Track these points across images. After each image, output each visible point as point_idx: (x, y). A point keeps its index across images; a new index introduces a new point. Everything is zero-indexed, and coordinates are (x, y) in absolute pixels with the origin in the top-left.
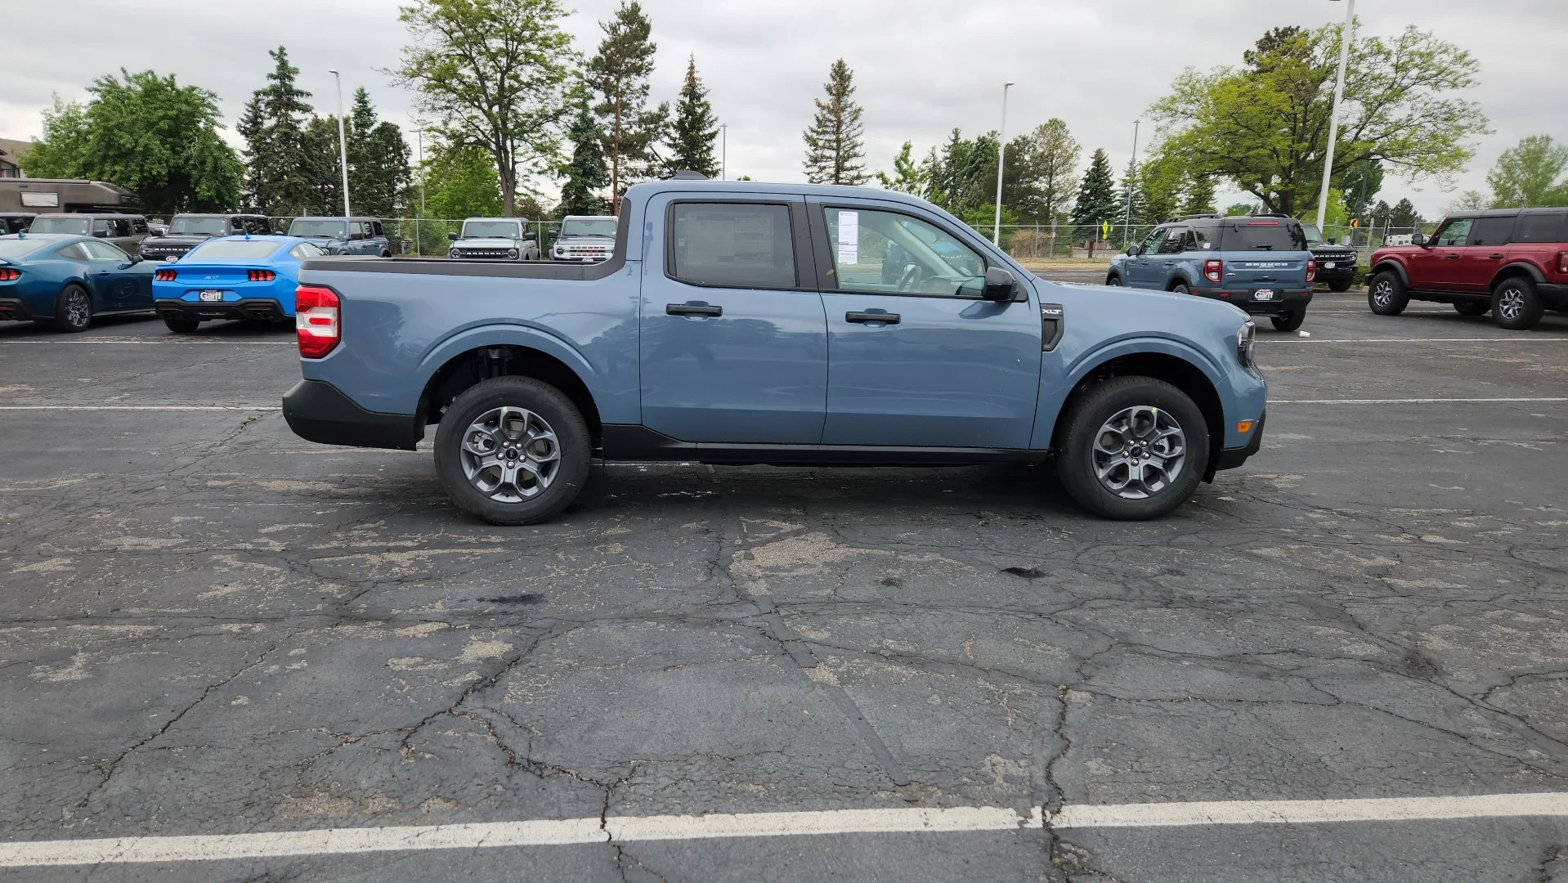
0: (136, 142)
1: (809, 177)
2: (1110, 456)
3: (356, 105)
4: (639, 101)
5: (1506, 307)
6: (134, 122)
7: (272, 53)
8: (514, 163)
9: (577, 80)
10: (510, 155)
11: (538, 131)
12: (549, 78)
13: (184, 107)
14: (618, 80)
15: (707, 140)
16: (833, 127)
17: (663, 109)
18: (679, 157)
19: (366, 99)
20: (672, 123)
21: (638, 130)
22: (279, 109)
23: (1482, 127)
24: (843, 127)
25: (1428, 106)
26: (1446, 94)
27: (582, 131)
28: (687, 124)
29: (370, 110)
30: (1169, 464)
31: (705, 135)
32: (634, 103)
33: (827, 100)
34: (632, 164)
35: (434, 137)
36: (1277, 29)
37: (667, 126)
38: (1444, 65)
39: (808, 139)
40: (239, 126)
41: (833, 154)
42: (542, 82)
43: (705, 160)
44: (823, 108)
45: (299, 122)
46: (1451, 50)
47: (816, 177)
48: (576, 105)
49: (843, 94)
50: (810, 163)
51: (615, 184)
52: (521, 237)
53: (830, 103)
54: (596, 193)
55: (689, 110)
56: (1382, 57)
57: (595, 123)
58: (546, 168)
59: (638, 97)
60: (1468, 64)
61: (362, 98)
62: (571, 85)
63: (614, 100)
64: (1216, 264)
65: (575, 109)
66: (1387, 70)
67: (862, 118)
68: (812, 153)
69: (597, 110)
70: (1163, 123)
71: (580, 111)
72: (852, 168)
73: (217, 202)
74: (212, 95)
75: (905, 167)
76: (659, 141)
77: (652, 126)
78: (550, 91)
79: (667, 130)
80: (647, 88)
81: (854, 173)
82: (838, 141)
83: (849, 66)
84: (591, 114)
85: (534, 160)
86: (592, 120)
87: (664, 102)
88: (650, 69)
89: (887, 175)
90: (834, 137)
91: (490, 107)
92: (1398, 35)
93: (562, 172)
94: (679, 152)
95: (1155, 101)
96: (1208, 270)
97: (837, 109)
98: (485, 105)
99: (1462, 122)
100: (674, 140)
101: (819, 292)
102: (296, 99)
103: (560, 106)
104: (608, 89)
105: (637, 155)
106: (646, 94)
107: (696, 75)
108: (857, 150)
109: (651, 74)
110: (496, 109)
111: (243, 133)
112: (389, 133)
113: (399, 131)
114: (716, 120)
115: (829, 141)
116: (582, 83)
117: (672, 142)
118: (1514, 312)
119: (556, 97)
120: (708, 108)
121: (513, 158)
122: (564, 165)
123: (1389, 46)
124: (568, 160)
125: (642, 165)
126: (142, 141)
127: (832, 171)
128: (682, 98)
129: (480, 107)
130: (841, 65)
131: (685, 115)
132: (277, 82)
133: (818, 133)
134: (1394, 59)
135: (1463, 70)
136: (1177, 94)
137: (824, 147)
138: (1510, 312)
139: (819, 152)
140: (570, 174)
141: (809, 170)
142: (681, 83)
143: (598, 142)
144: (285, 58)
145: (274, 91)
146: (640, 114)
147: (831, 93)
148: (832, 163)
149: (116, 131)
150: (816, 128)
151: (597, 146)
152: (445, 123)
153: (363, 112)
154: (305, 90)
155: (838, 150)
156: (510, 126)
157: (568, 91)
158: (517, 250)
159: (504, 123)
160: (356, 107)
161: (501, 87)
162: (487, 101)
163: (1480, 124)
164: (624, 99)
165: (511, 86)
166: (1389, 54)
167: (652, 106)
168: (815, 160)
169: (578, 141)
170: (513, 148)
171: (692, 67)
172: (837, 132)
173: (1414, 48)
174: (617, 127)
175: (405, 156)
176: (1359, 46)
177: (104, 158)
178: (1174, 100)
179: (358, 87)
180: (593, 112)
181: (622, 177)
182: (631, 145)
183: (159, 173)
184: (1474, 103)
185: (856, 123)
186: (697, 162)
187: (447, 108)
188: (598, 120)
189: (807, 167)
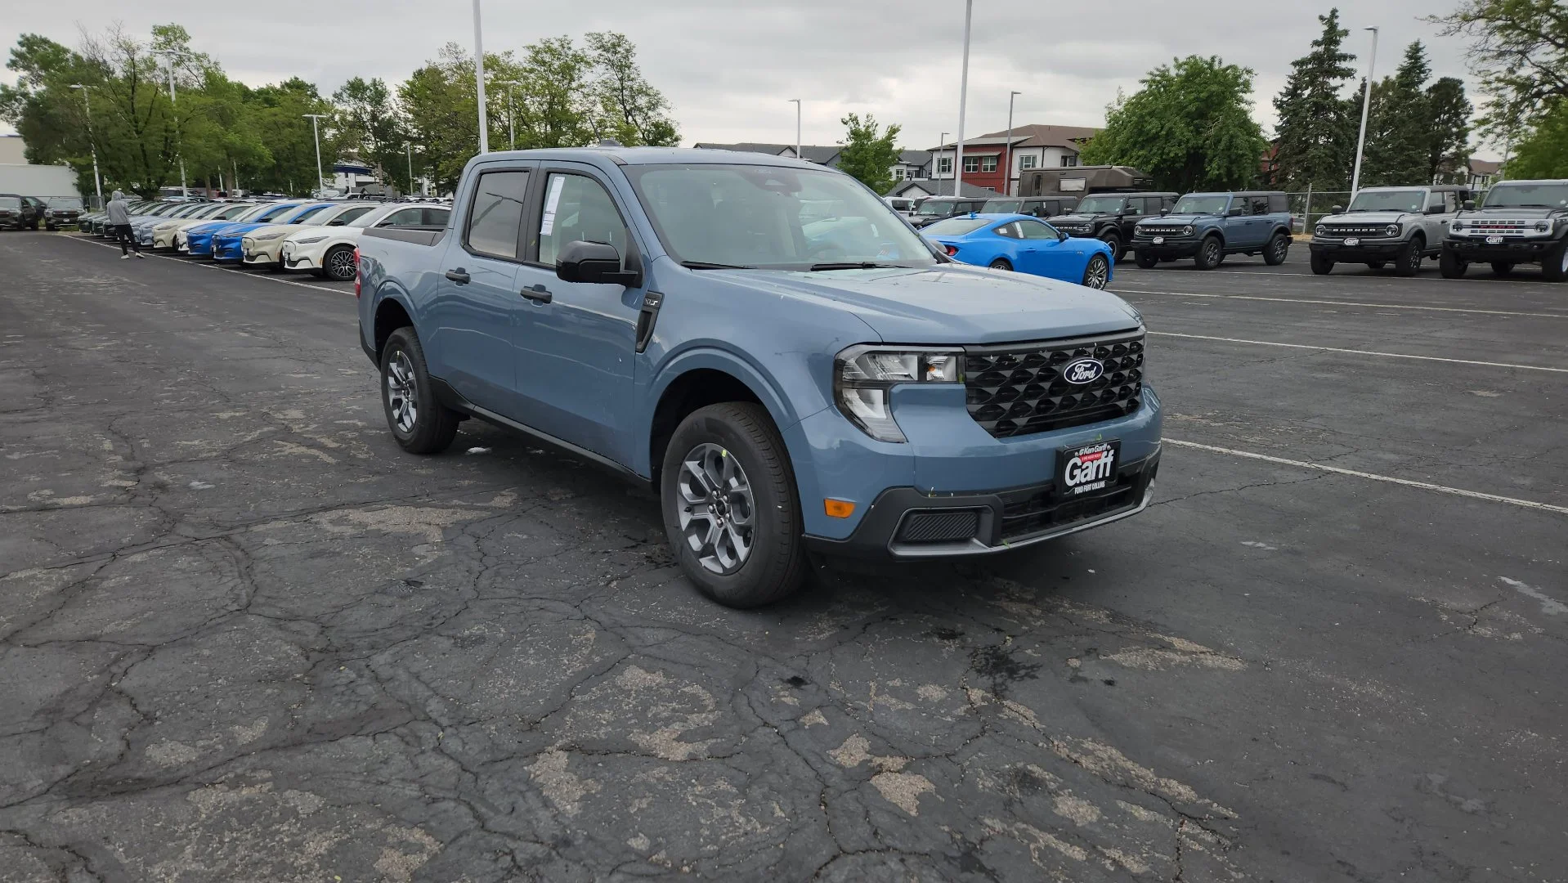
0: (1162, 128)
3: (1406, 62)
6: (1166, 108)
7: (1322, 18)
13: (1214, 88)
22: (1317, 77)
29: (1422, 66)
35: (1496, 89)
40: (1275, 101)
45: (1335, 89)
52: (1425, 209)
61: (1415, 53)
73: (1225, 180)
74: (1249, 72)
102: (1338, 64)
111: (1279, 107)
112: (1448, 90)
113: (1460, 86)
126: (1168, 126)
132: (1321, 49)
144: (1336, 21)
145: (1316, 57)
149: (1147, 118)
152: (1513, 71)
153: (1413, 70)
154: (1349, 52)
158: (1399, 225)
160: (1405, 64)
175: (1463, 116)
177: (1134, 144)
179: (1413, 41)
183: (1176, 154)
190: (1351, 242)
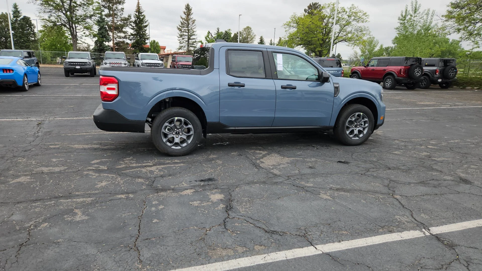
1: (179, 41)
2: (350, 127)
3: (13, 9)
4: (121, 13)
8: (76, 32)
9: (98, 5)
10: (75, 30)
11: (85, 22)
12: (87, 3)
14: (113, 5)
15: (145, 27)
16: (186, 25)
17: (130, 16)
18: (135, 33)
19: (17, 7)
20: (132, 21)
21: (121, 23)
23: (369, 34)
24: (190, 25)
25: (356, 27)
26: (360, 24)
27: (100, 22)
28: (137, 22)
29: (19, 11)
30: (364, 129)
31: (144, 26)
32: (119, 14)
33: (184, 16)
34: (119, 34)
35: (45, 22)
36: (313, 3)
37: (131, 22)
38: (361, 16)
39: (179, 29)
41: (187, 34)
42: (85, 5)
43: (144, 34)
44: (183, 19)
46: (362, 12)
47: (182, 41)
48: (98, 14)
49: (189, 15)
50: (179, 37)
51: (113, 41)
52: (90, 58)
53: (185, 17)
54: (107, 44)
55: (138, 17)
56: (345, 13)
57: (105, 20)
58: (88, 34)
59: (120, 12)
60: (366, 16)
61: (15, 6)
62: (96, 6)
63: (111, 12)
65: (97, 15)
66: (346, 17)
67: (196, 23)
68: (180, 34)
69: (106, 15)
70: (287, 29)
71: (100, 16)
72: (193, 39)
75: (208, 39)
76: (128, 27)
77: (125, 22)
78: (88, 8)
79: (131, 23)
80: (123, 9)
81: (194, 40)
82: (188, 30)
83: (191, 6)
84: (104, 17)
85: (84, 32)
86: (104, 19)
87: (130, 14)
88: (124, 3)
89: (203, 42)
90: (187, 29)
91: (66, 12)
92: (349, 7)
93: (94, 36)
94: (135, 31)
95: (285, 23)
97: (188, 20)
98: (64, 12)
99: (364, 32)
100: (133, 27)
101: (273, 79)
103: (92, 13)
104: (110, 8)
105: (121, 31)
106: (123, 11)
107: (140, 6)
108: (194, 33)
109: (124, 4)
110: (68, 13)
112: (26, 20)
113: (30, 19)
114: (147, 21)
115: (185, 30)
116: (100, 6)
117: (132, 28)
119: (90, 10)
120: (145, 17)
121: (76, 31)
122: (95, 34)
123: (347, 10)
124: (96, 32)
125: (122, 35)
127: (187, 40)
128: (135, 13)
129: (62, 12)
130: (188, 5)
131: (136, 19)
133: (182, 27)
134: (348, 14)
135: (365, 18)
136: (291, 21)
137: (184, 32)
138: (388, 85)
139: (182, 33)
140: (98, 37)
141: (179, 39)
142: (135, 8)
143: (106, 26)
146: (121, 18)
147: (185, 14)
148: (187, 37)
150: (181, 25)
151: (106, 28)
152: (49, 17)
153: (16, 12)
155: (188, 33)
156: (74, 19)
157: (94, 8)
158: (90, 63)
159: (72, 18)
160: (13, 10)
161: (70, 5)
162: (65, 10)
163: (369, 33)
164: (115, 12)
165: (74, 5)
166: (347, 12)
167: (125, 15)
168: (181, 36)
169: (100, 26)
170: (76, 27)
171: (138, 3)
172: (188, 27)
173: (353, 11)
174: (113, 22)
175: (33, 28)
176: (340, 10)
178: (290, 22)
179: (14, 3)
180: (104, 16)
181: (115, 39)
182: (118, 28)
184: (368, 27)
185: (194, 24)
186: (142, 35)
187: (50, 12)
188: (106, 19)
189: (179, 38)
190: (78, 67)
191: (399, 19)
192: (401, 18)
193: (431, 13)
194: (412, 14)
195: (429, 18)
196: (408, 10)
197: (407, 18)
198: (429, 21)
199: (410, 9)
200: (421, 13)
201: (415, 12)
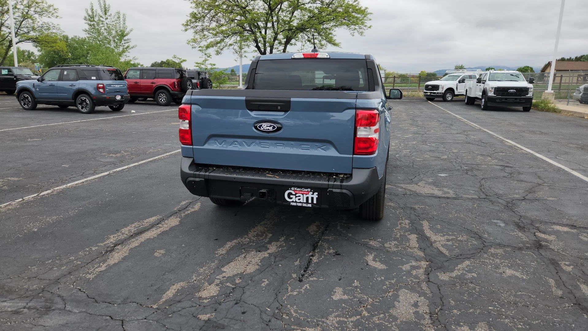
5: (161, 99)
60: (54, 9)
64: (102, 86)
96: (98, 88)
118: (164, 100)
138: (162, 101)
184: (58, 25)
191: (85, 19)
192: (88, 17)
193: (121, 16)
194: (102, 15)
195: (122, 23)
196: (95, 9)
197: (96, 19)
198: (122, 26)
199: (97, 8)
200: (113, 15)
201: (106, 14)
